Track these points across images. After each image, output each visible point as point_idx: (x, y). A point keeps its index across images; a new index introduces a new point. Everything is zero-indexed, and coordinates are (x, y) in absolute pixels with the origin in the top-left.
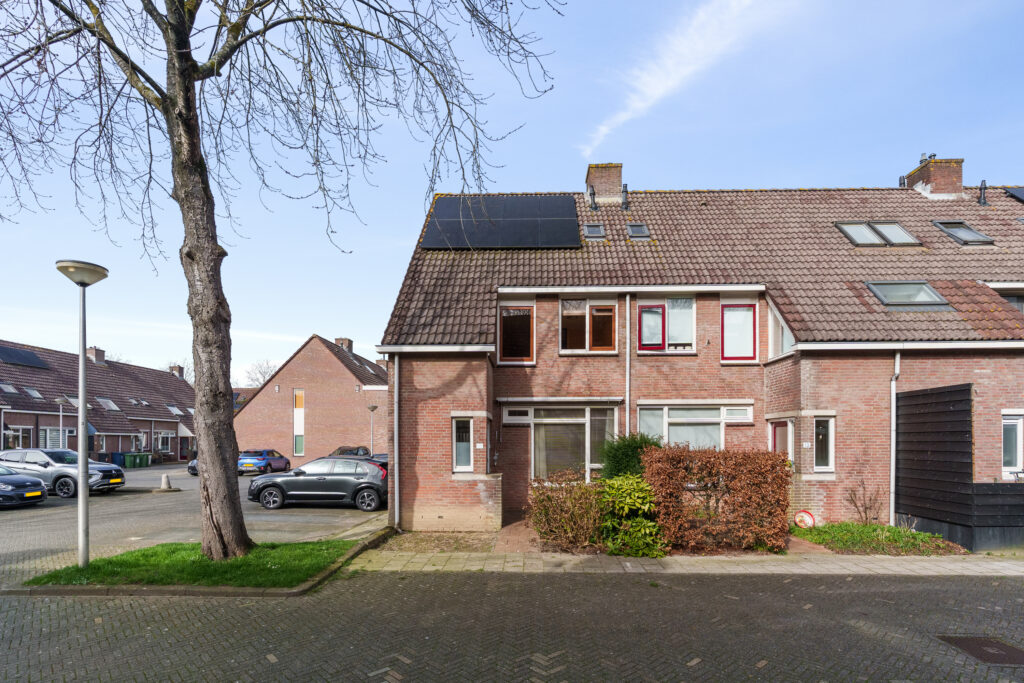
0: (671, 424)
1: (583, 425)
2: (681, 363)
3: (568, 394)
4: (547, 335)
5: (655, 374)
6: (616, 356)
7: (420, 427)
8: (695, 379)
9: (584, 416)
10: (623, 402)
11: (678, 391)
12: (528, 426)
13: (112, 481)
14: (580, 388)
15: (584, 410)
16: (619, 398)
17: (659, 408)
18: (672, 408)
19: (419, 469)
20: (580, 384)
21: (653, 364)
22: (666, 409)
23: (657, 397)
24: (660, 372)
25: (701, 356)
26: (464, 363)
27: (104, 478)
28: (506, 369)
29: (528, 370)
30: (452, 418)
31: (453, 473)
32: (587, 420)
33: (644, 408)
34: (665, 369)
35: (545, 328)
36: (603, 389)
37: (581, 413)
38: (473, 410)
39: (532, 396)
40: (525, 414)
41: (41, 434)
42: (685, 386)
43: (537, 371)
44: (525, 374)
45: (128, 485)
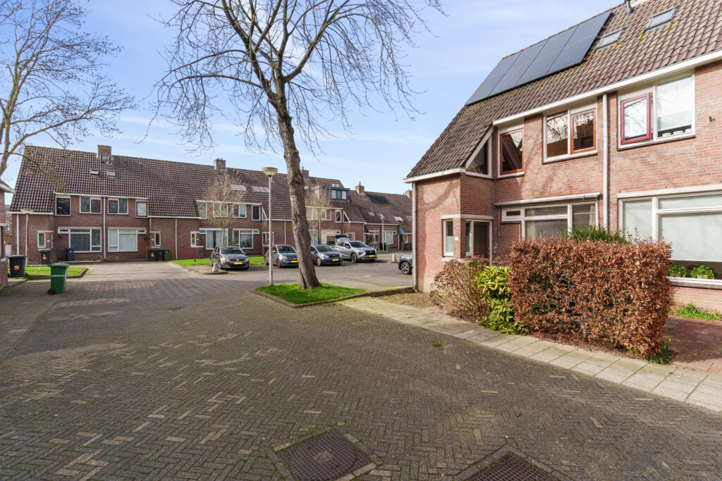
0: (661, 216)
1: (566, 220)
2: (671, 149)
3: (551, 195)
4: (533, 149)
5: (639, 166)
6: (596, 155)
7: (427, 227)
8: (692, 164)
9: (566, 212)
10: (600, 197)
11: (669, 179)
12: (519, 223)
13: (370, 256)
14: (561, 189)
15: (566, 207)
16: (596, 194)
17: (647, 199)
18: (662, 198)
19: (426, 253)
20: (561, 185)
21: (636, 156)
22: (654, 200)
23: (642, 188)
24: (644, 162)
25: (699, 137)
26: (448, 182)
27: (366, 254)
28: (503, 181)
29: (519, 179)
30: (443, 220)
31: (444, 257)
32: (568, 216)
33: (627, 201)
34: (652, 158)
35: (532, 143)
36: (582, 187)
37: (564, 210)
38: (453, 214)
39: (522, 199)
40: (518, 213)
41: (383, 234)
42: (678, 174)
43: (526, 179)
44: (517, 183)
45: (378, 259)
